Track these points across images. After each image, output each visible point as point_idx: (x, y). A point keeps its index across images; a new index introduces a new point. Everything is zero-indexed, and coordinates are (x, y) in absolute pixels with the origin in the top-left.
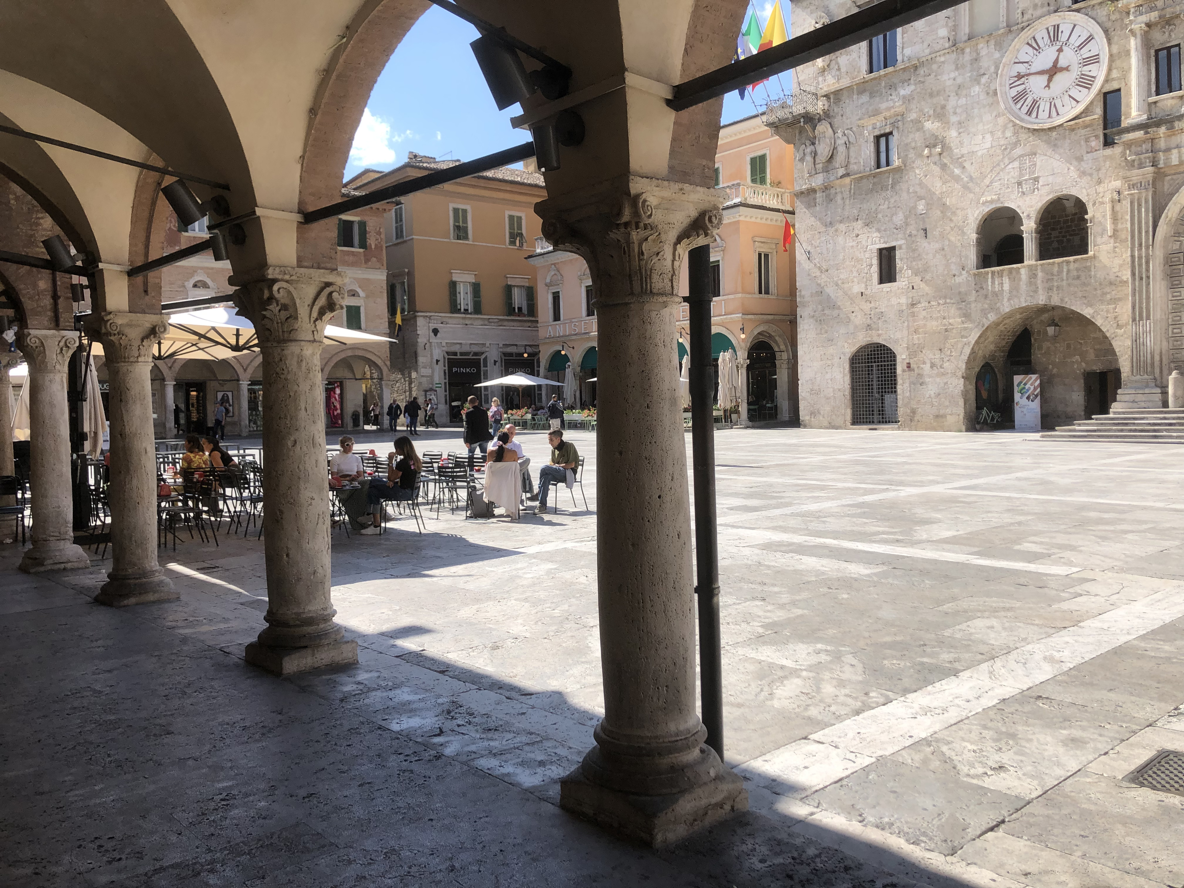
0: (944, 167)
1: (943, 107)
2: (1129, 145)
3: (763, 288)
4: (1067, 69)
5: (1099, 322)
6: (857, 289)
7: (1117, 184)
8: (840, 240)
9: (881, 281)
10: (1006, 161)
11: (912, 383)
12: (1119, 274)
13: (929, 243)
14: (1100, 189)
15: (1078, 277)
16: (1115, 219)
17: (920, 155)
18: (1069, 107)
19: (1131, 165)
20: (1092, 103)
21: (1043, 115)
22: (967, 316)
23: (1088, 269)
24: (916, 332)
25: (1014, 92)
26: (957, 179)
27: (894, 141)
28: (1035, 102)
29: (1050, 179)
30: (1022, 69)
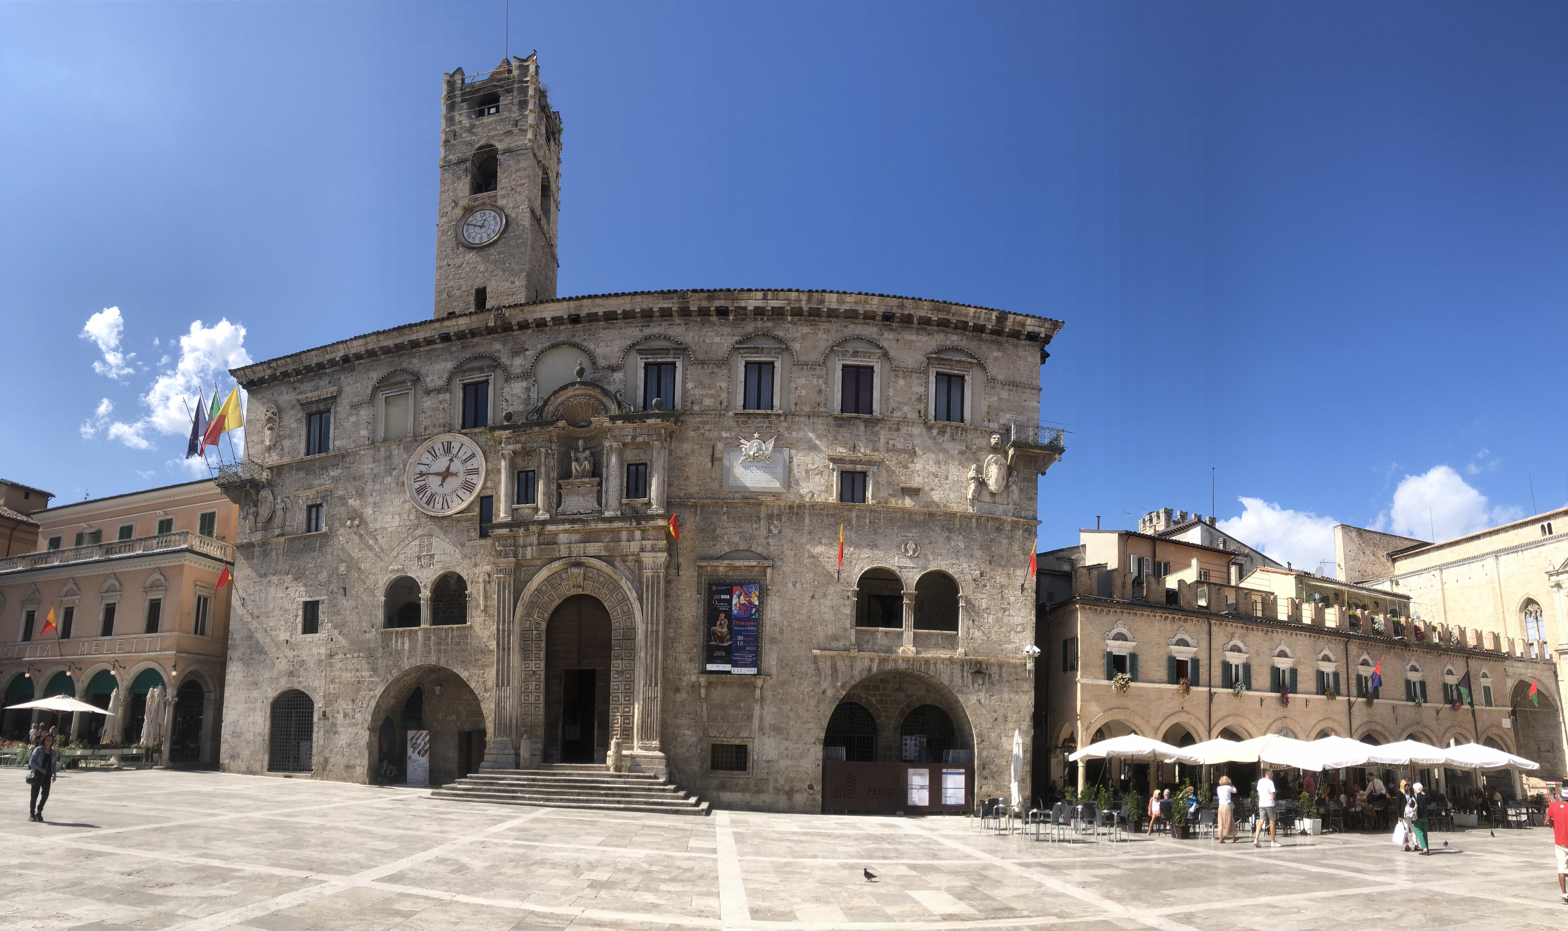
0: (361, 536)
1: (363, 489)
2: (499, 538)
3: (199, 628)
4: (456, 474)
5: (473, 685)
6: (283, 636)
7: (488, 568)
8: (272, 590)
9: (305, 631)
10: (410, 539)
11: (326, 732)
12: (488, 644)
13: (347, 601)
14: (477, 571)
15: (459, 643)
16: (486, 597)
17: (344, 525)
18: (455, 504)
19: (499, 554)
20: (472, 503)
21: (438, 506)
22: (374, 670)
23: (466, 636)
24: (332, 681)
25: (417, 485)
26: (371, 548)
27: (324, 511)
28: (432, 495)
29: (443, 557)
30: (424, 469)
